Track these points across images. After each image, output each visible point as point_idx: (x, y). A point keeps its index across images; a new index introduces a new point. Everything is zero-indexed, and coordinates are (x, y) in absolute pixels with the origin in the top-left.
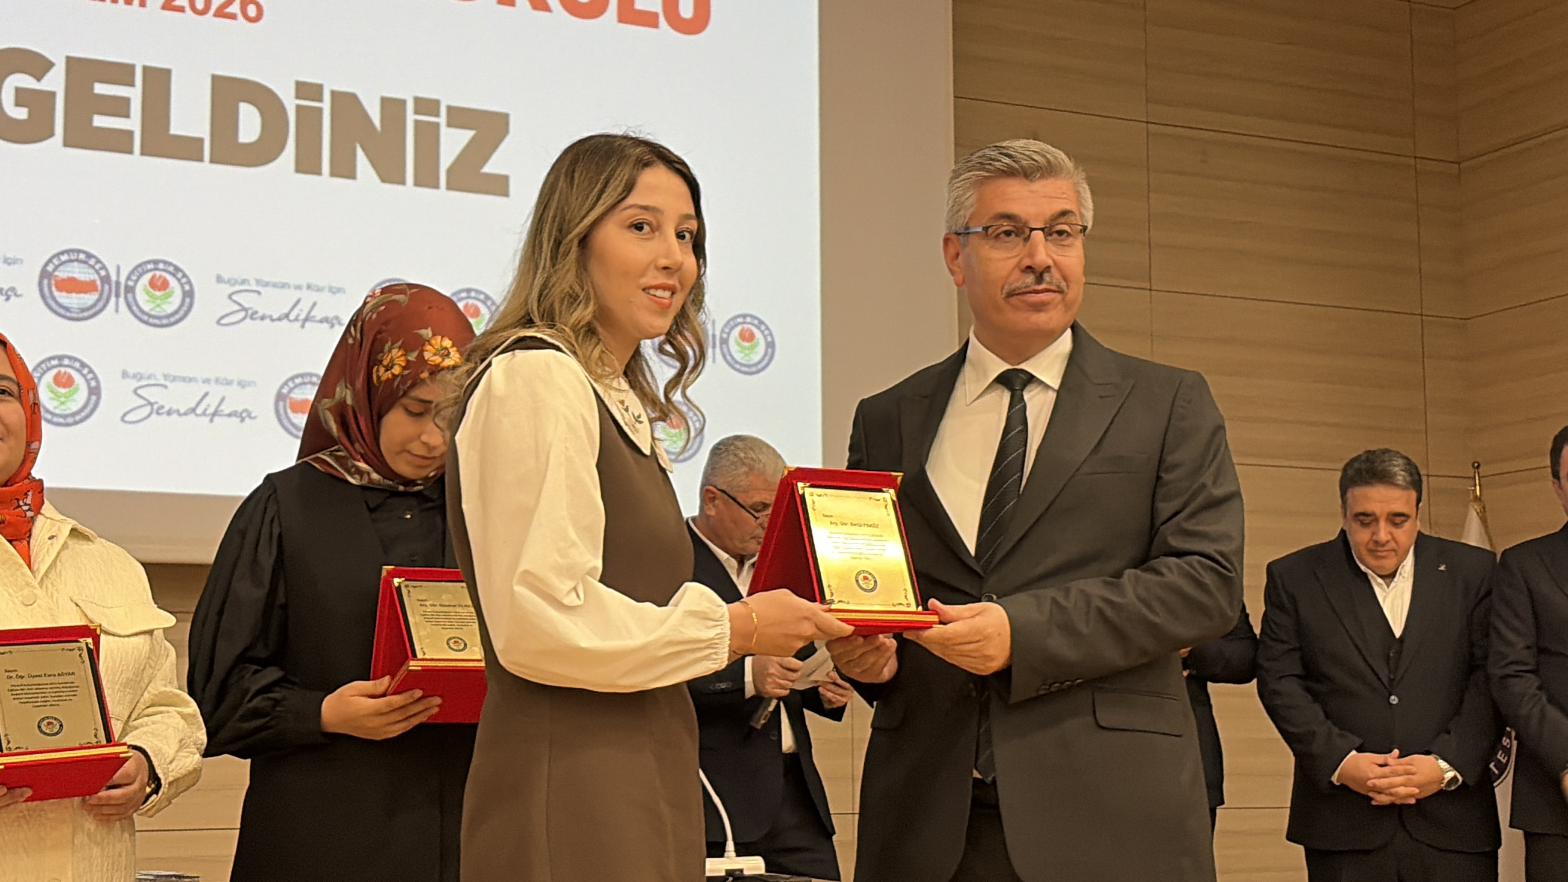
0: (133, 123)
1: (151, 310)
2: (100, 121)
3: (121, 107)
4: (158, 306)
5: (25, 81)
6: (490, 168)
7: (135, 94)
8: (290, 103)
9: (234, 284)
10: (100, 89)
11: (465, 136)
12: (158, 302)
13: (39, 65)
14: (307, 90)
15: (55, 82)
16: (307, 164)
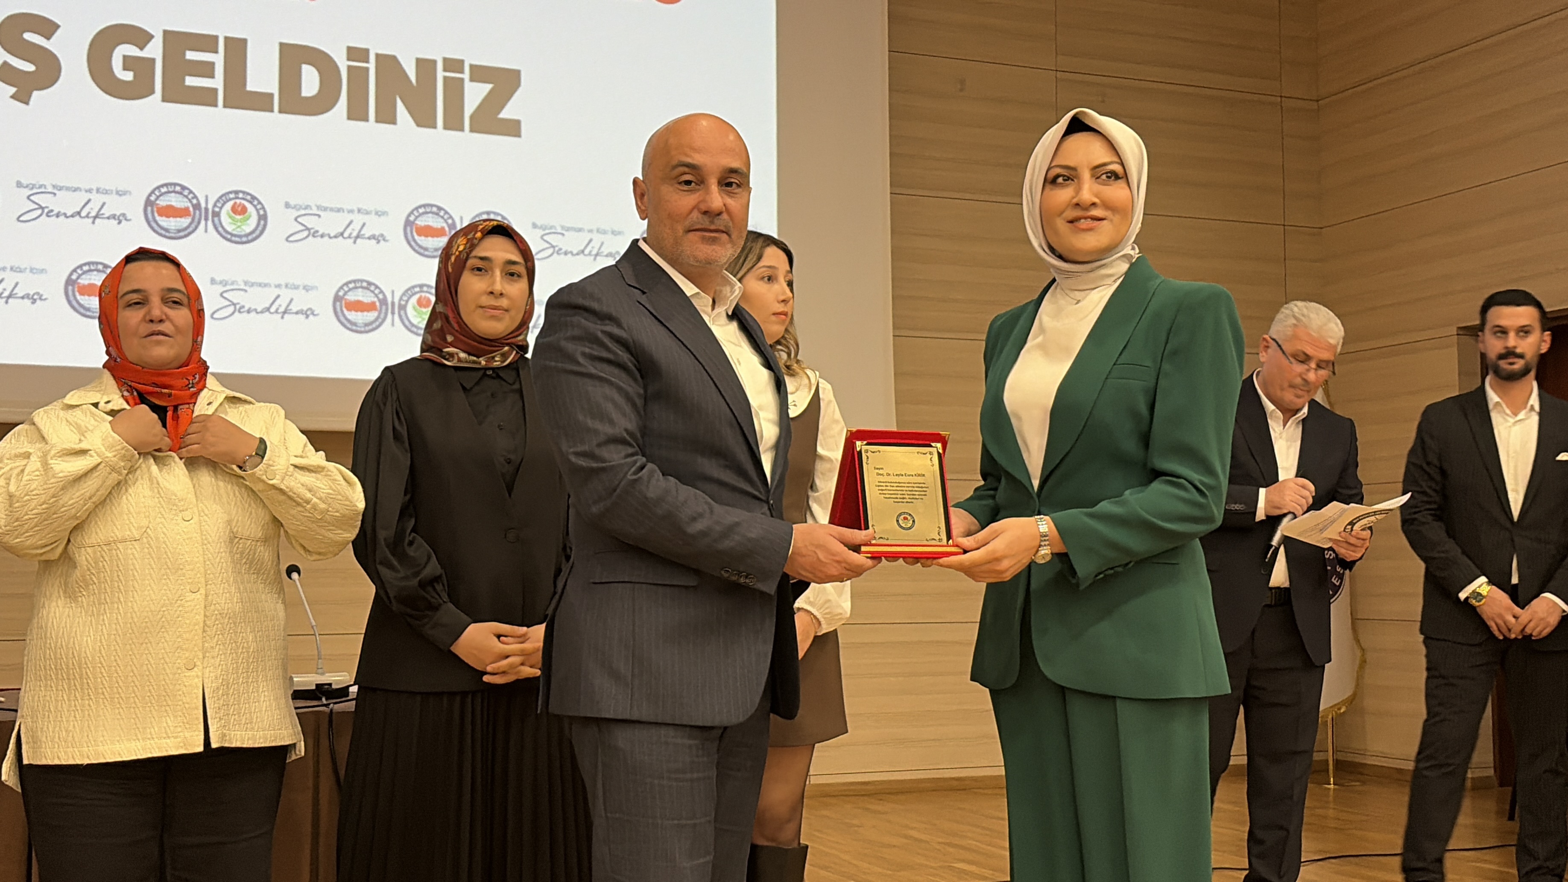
1: (234, 230)
2: (190, 81)
3: (207, 70)
4: (239, 227)
5: (131, 50)
6: (506, 113)
7: (218, 59)
8: (343, 64)
9: (298, 210)
10: (191, 55)
11: (485, 88)
12: (239, 224)
13: (141, 37)
14: (356, 54)
15: (154, 50)
16: (357, 113)
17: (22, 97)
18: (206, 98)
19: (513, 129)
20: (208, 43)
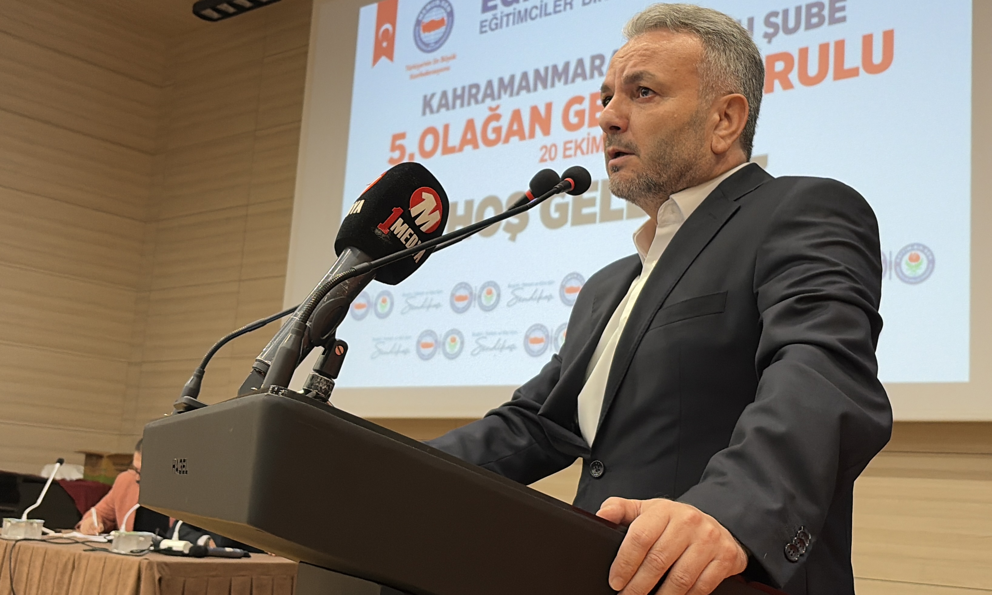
0: (597, 208)
17: (513, 238)
18: (591, 219)
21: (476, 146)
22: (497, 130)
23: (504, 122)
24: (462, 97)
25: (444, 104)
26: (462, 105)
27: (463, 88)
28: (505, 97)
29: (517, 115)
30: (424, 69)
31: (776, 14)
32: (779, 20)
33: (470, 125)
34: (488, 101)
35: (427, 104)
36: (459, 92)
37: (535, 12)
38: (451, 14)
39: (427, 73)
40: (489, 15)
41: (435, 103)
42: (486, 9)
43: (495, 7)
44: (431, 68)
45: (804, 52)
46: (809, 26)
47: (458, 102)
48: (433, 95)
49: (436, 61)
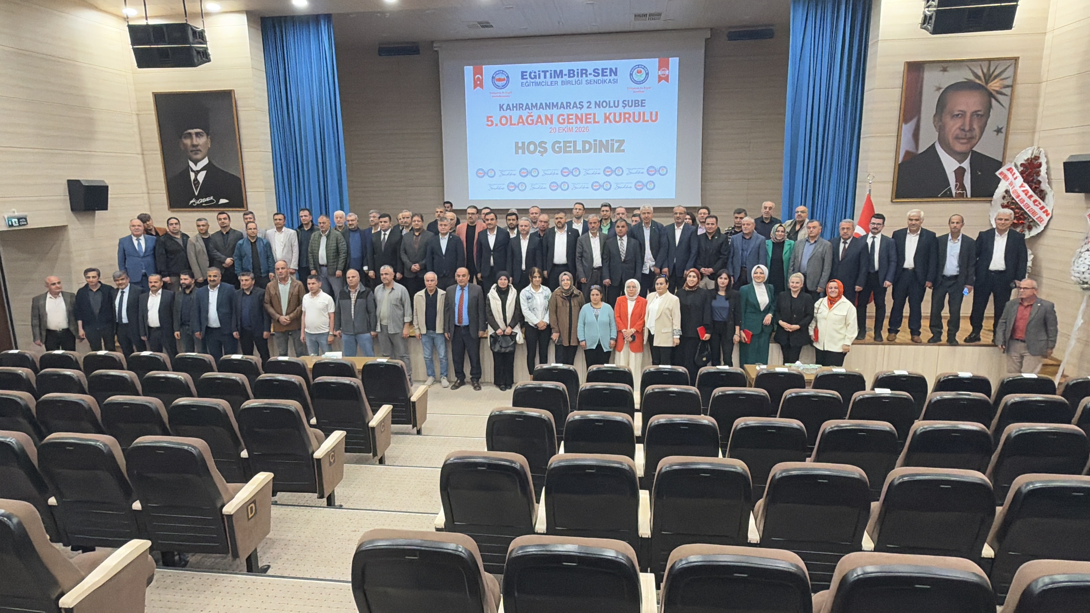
0: (572, 149)
1: (575, 174)
2: (568, 149)
3: (570, 147)
5: (558, 145)
6: (622, 148)
7: (572, 145)
8: (593, 143)
10: (568, 145)
11: (618, 144)
13: (560, 143)
14: (595, 141)
15: (562, 145)
16: (595, 152)
17: (542, 155)
18: (570, 152)
19: (623, 151)
20: (570, 142)
21: (524, 124)
22: (532, 120)
23: (535, 118)
24: (516, 107)
25: (508, 107)
26: (517, 109)
27: (517, 104)
28: (534, 110)
29: (539, 117)
30: (498, 95)
31: (625, 101)
32: (627, 103)
33: (521, 117)
34: (527, 110)
35: (501, 107)
36: (515, 105)
37: (543, 84)
38: (508, 77)
39: (500, 96)
40: (525, 81)
41: (505, 107)
42: (523, 78)
43: (527, 79)
44: (501, 95)
45: (634, 113)
46: (635, 106)
47: (515, 109)
48: (503, 105)
49: (503, 93)
